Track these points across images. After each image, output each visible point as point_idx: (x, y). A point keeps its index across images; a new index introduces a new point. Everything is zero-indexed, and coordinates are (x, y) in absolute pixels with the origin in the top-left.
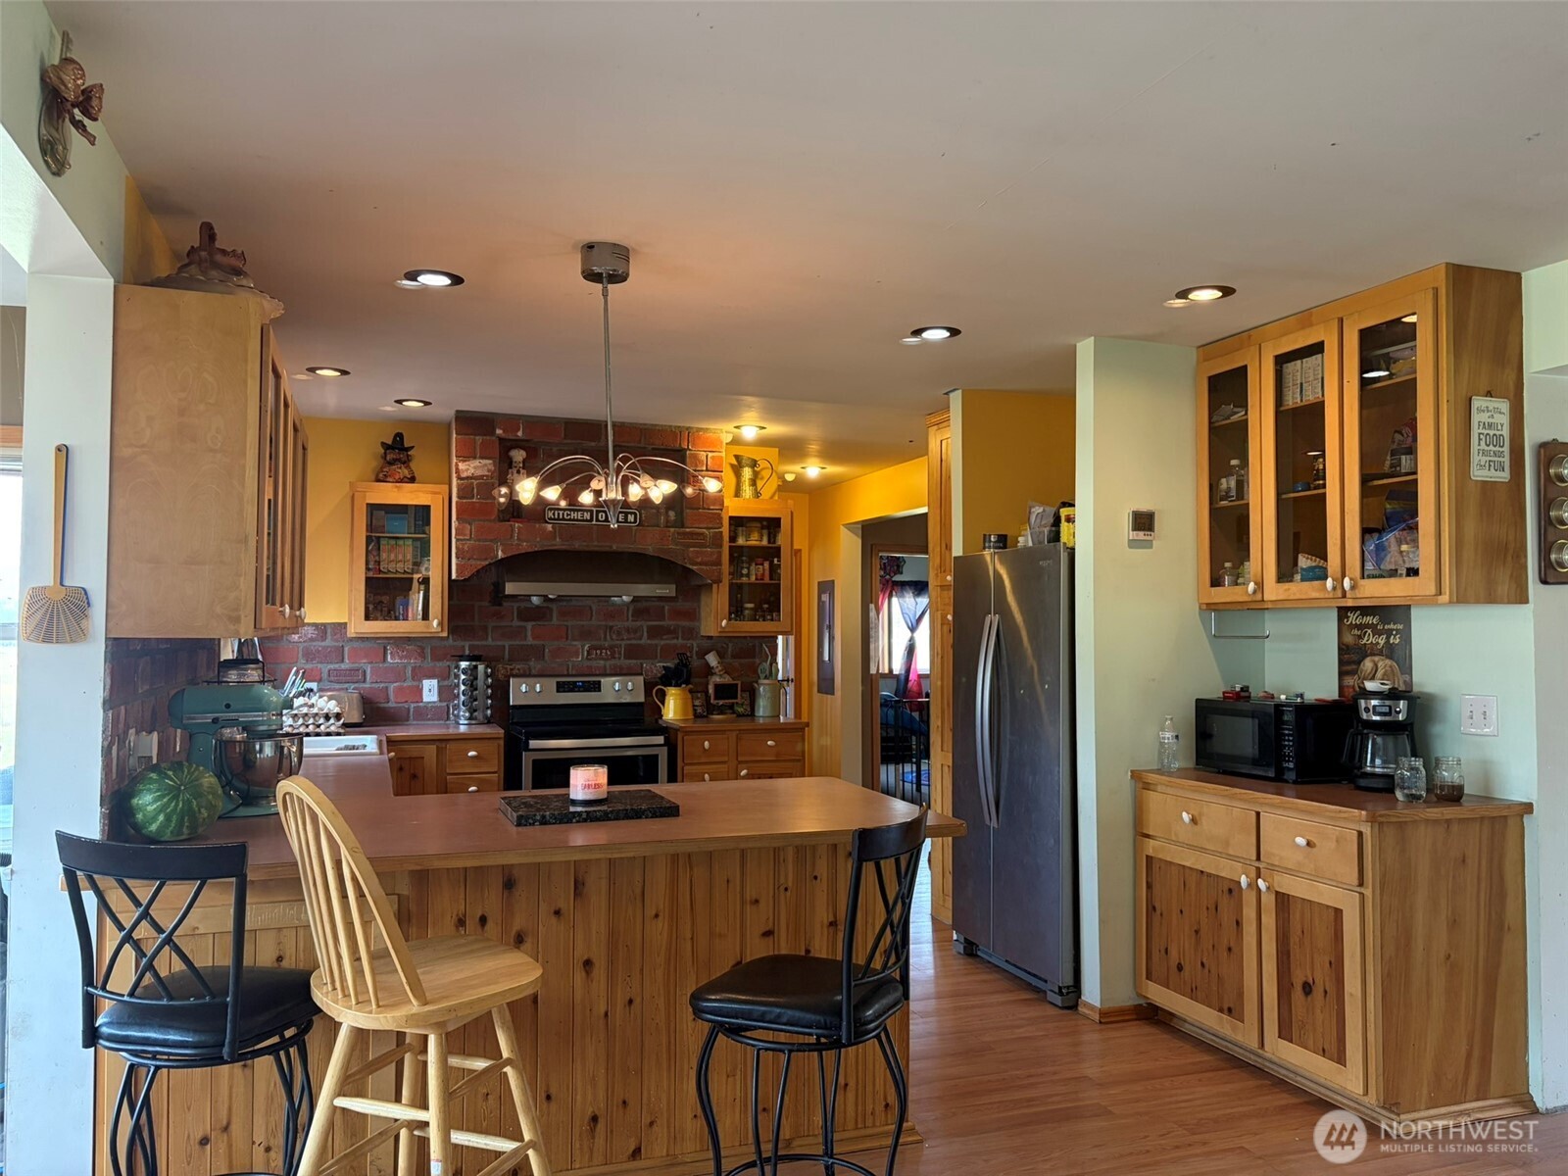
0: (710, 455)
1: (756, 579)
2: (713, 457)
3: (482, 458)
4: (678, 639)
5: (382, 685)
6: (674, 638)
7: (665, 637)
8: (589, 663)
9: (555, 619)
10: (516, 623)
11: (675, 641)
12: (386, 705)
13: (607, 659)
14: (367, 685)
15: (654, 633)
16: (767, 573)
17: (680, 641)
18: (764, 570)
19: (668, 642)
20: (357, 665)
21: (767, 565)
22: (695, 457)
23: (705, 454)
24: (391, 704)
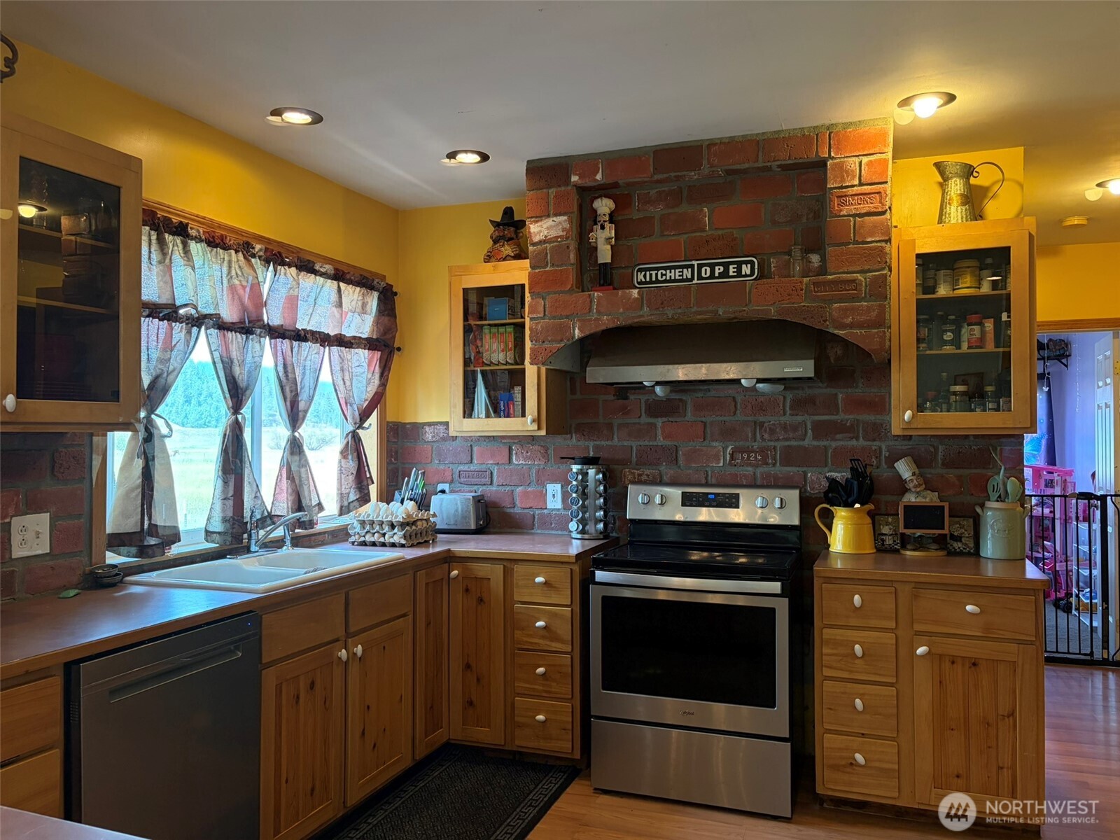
0: (865, 160)
1: (969, 347)
2: (870, 164)
3: (556, 215)
4: (857, 438)
5: (508, 488)
6: (851, 438)
7: (838, 436)
8: (733, 470)
9: (689, 414)
10: (645, 419)
11: (854, 442)
12: (512, 511)
13: (756, 466)
14: (494, 488)
15: (822, 430)
16: (990, 336)
17: (862, 442)
18: (983, 332)
19: (842, 443)
20: (484, 466)
21: (989, 325)
22: (841, 167)
23: (857, 160)
24: (517, 510)
